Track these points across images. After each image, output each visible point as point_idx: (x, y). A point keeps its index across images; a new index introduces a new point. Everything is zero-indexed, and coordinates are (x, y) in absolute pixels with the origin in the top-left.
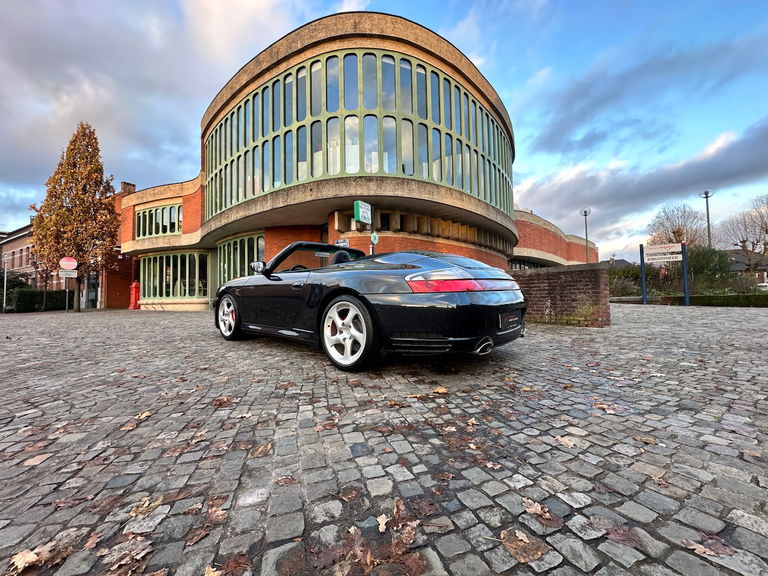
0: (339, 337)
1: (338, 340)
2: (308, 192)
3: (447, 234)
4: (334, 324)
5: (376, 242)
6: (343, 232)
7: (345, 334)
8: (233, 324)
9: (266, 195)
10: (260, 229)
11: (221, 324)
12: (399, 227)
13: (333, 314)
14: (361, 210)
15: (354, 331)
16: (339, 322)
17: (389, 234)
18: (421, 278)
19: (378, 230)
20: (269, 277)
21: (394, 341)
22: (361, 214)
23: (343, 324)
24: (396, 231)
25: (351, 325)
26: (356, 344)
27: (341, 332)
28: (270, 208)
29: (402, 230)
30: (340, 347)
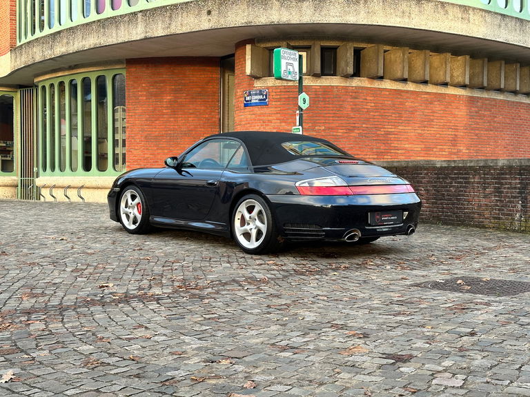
0: (247, 227)
1: (246, 230)
2: (205, 17)
3: (440, 77)
4: (243, 217)
5: (304, 107)
6: (257, 78)
7: (252, 226)
8: (139, 217)
9: (135, 14)
10: (118, 62)
11: (124, 217)
12: (350, 70)
13: (242, 209)
14: (283, 62)
15: (258, 223)
16: (247, 216)
17: (334, 81)
18: (307, 185)
19: (316, 76)
20: (180, 172)
21: (286, 230)
22: (283, 67)
23: (250, 217)
24: (347, 76)
25: (256, 218)
26: (259, 233)
27: (249, 224)
28: (142, 36)
29: (357, 73)
30: (247, 235)
